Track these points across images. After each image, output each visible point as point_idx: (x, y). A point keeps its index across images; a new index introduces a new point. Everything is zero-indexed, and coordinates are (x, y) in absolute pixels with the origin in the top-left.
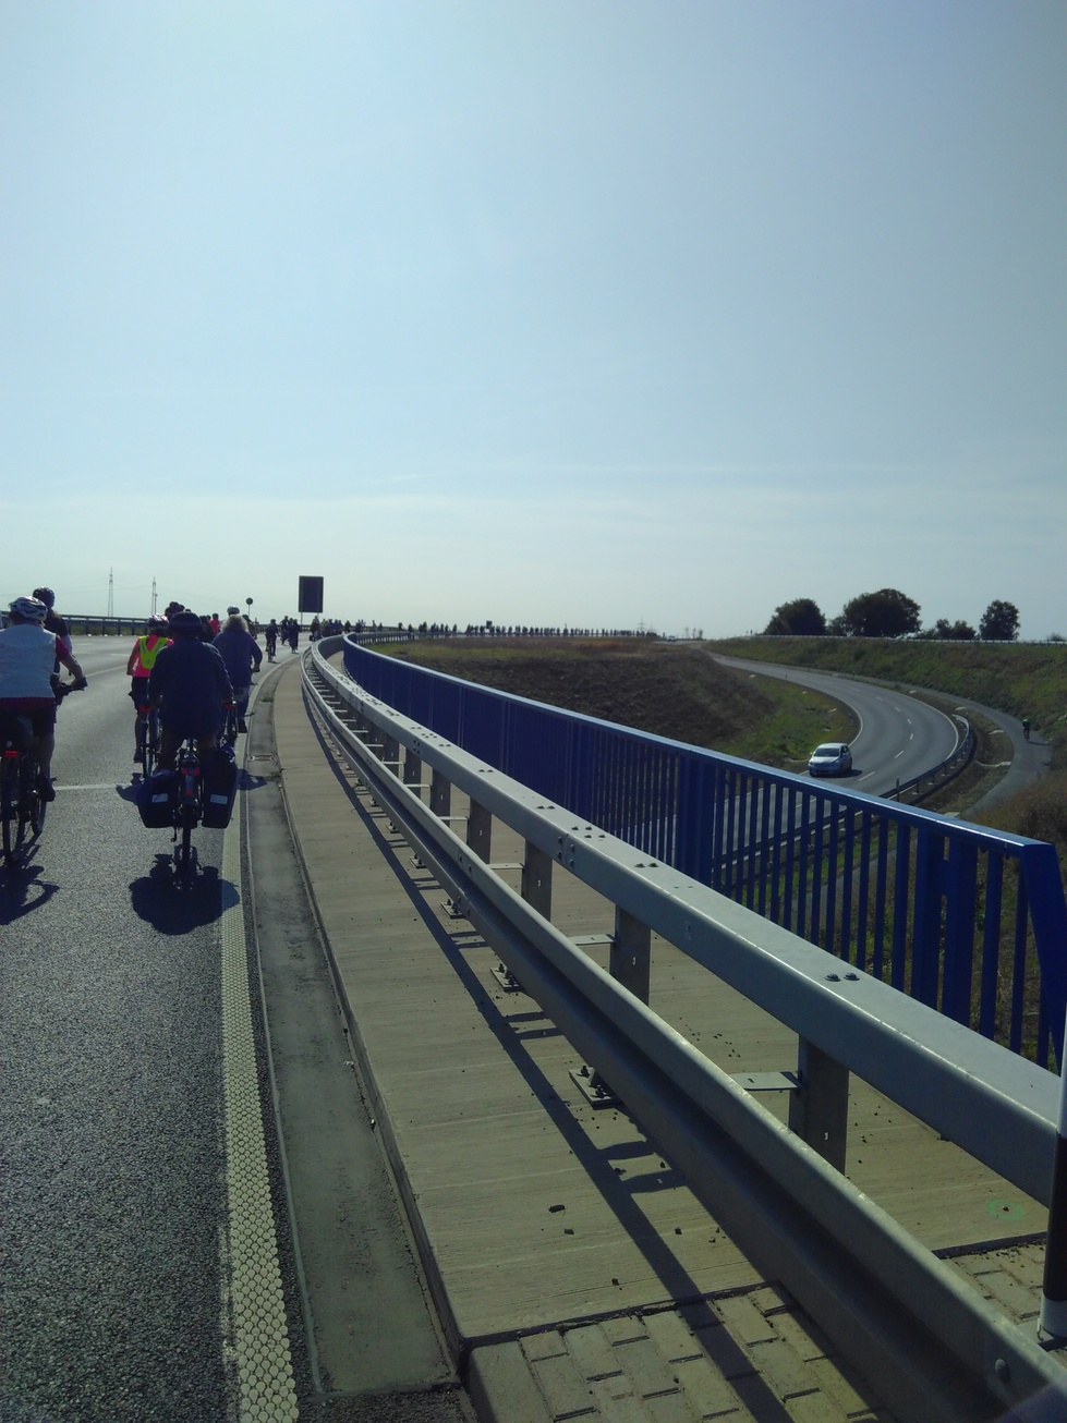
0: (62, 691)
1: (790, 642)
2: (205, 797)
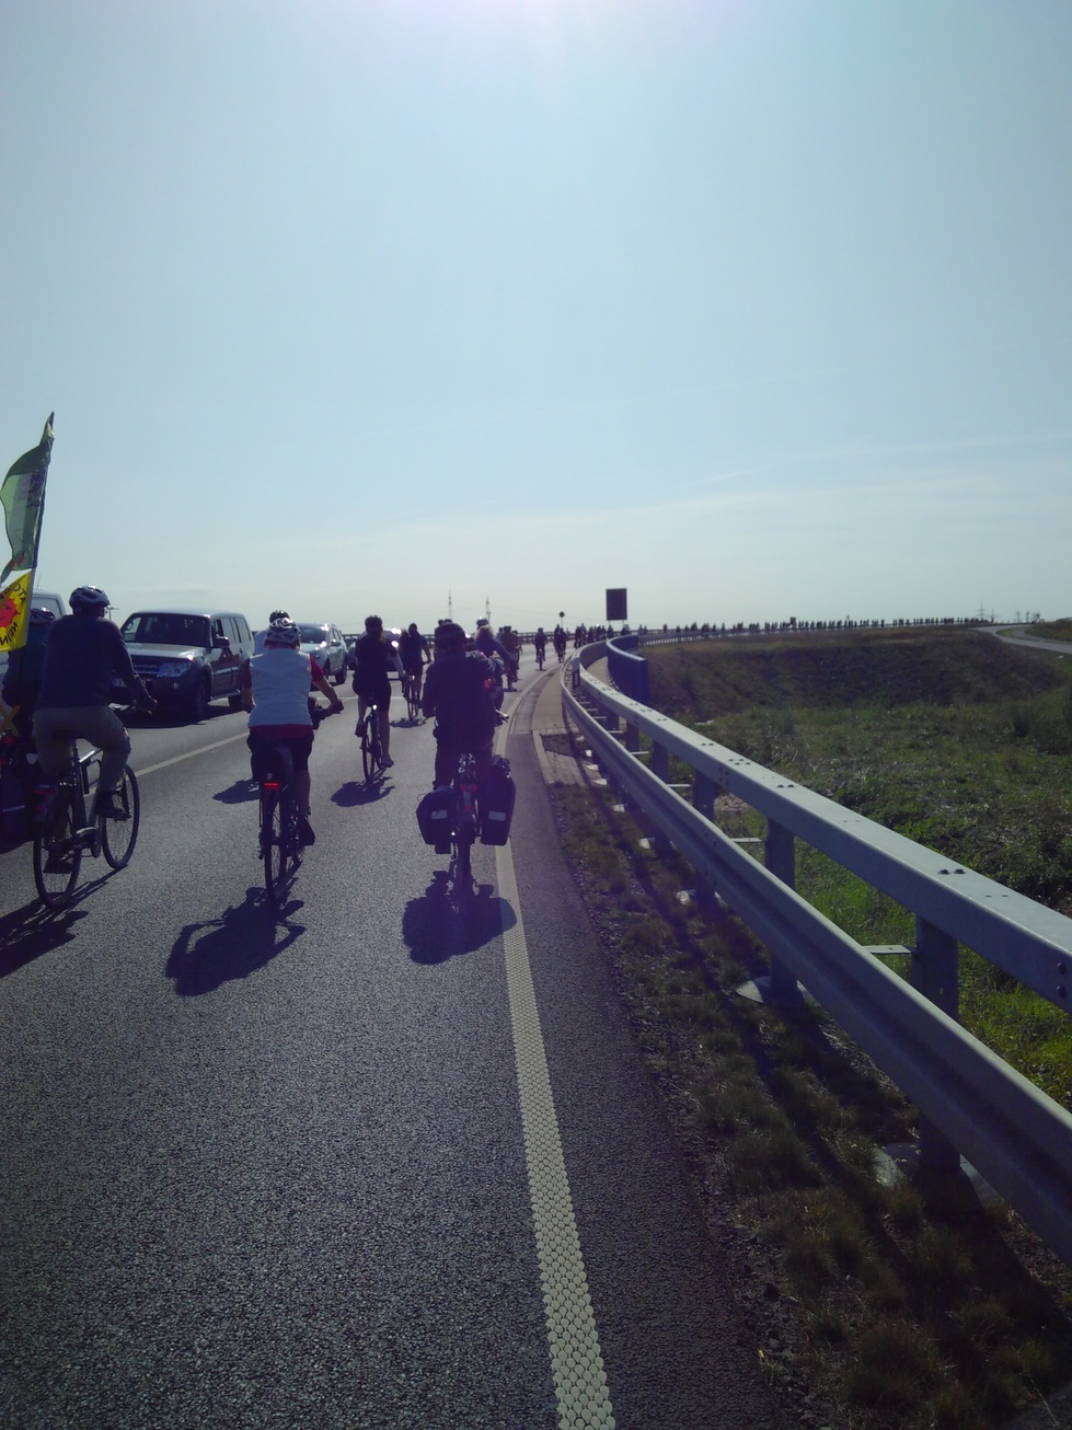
0: (318, 715)
2: (483, 814)
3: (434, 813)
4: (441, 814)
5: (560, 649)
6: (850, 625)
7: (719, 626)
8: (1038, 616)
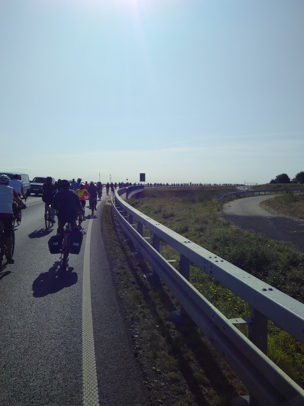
2: (71, 244)
3: (54, 243)
4: (57, 244)
6: (201, 185)
8: (257, 184)
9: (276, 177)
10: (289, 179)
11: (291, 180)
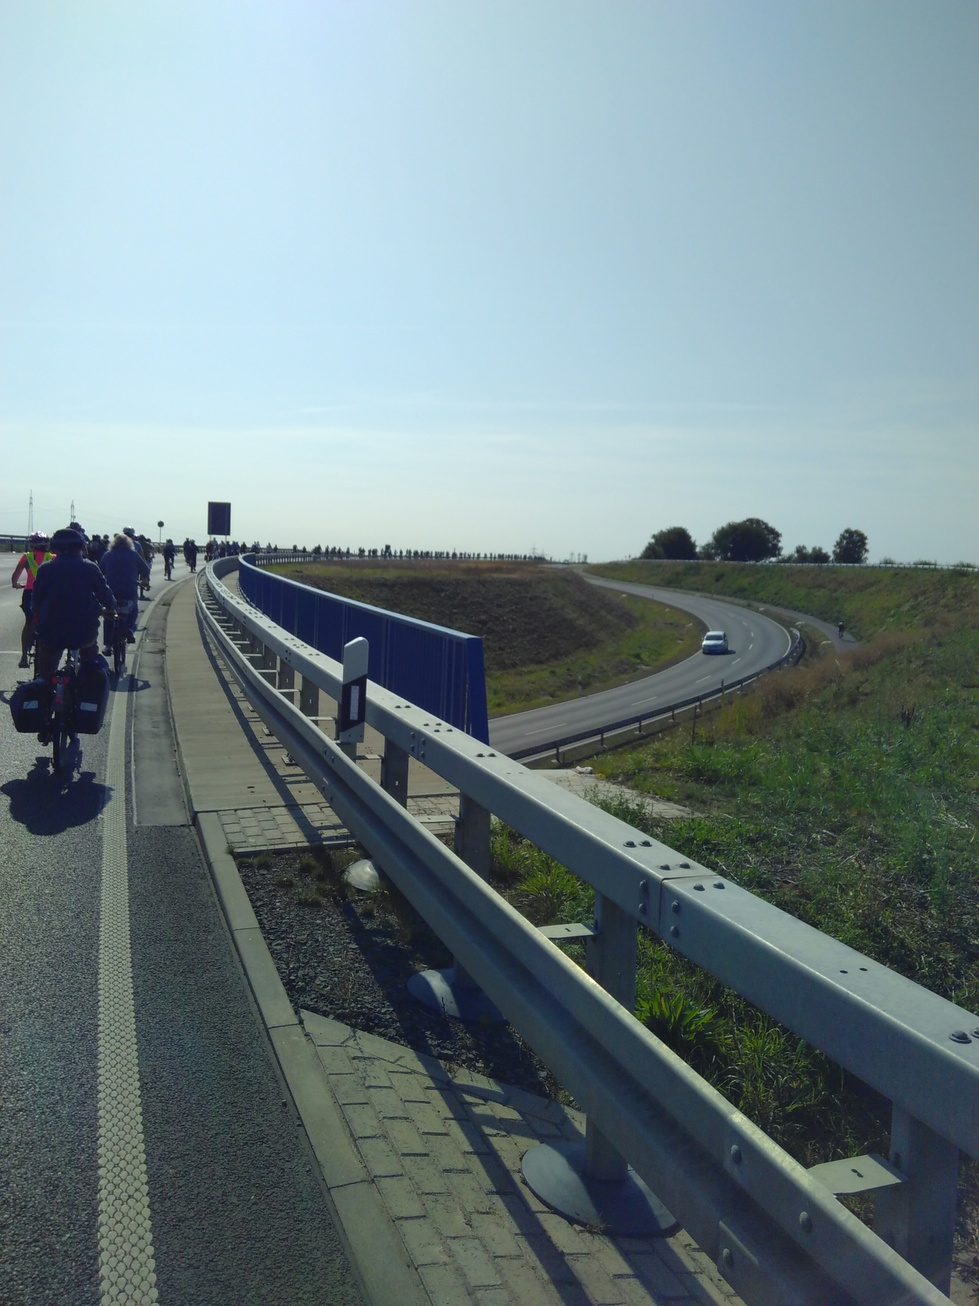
1: (660, 566)
3: (26, 703)
4: (33, 705)
5: (191, 560)
7: (344, 550)
9: (654, 537)
10: (693, 546)
11: (698, 550)
